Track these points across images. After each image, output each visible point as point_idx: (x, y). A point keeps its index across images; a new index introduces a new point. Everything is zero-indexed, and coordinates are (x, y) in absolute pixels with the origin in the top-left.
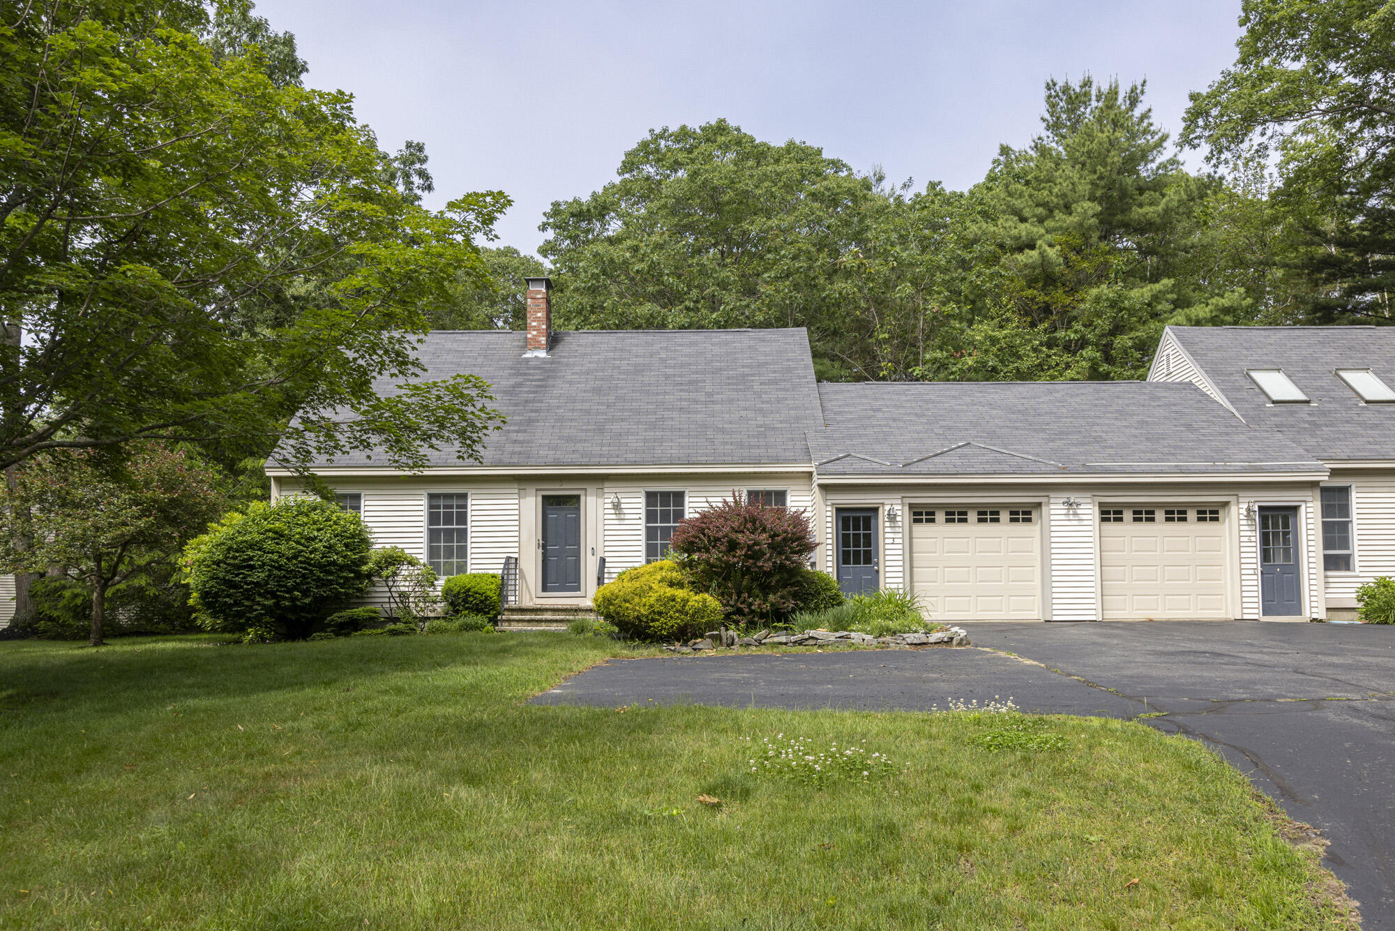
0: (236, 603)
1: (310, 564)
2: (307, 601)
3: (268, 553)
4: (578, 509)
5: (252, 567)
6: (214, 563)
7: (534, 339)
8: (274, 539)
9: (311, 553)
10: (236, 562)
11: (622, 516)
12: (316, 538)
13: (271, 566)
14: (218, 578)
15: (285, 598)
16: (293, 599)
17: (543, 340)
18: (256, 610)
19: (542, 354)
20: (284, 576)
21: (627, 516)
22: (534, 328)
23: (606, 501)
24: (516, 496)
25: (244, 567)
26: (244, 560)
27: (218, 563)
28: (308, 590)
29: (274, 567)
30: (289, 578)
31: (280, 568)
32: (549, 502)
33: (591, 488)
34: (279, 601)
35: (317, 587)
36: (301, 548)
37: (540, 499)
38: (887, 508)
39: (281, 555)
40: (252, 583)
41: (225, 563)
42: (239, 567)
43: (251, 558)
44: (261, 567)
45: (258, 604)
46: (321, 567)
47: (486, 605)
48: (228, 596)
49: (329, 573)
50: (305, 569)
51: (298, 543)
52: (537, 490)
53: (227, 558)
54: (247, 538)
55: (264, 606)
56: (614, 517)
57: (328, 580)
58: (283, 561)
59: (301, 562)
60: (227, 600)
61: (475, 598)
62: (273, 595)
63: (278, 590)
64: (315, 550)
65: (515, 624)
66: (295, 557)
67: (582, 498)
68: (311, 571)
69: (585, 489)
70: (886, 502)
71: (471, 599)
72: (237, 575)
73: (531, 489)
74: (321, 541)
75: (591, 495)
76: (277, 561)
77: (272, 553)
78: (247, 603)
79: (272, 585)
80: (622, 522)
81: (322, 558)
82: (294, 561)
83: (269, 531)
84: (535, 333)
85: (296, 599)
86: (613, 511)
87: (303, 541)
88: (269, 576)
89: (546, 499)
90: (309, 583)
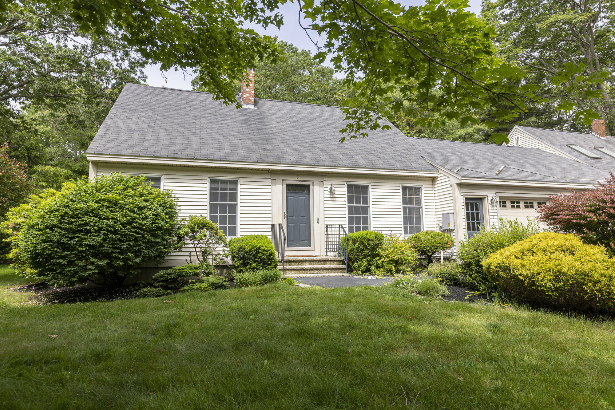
0: (71, 263)
1: (141, 229)
2: (138, 260)
3: (104, 219)
4: (309, 194)
5: (88, 232)
6: (47, 227)
7: (247, 98)
8: (109, 207)
9: (143, 219)
10: (72, 226)
11: (334, 199)
12: (145, 207)
13: (108, 230)
14: (51, 241)
15: (117, 258)
16: (125, 260)
17: (253, 99)
18: (91, 270)
19: (252, 107)
20: (119, 240)
21: (337, 199)
22: (248, 92)
23: (325, 189)
24: (270, 184)
25: (81, 231)
26: (80, 225)
27: (51, 228)
28: (139, 251)
29: (110, 231)
30: (123, 241)
31: (115, 232)
32: (291, 188)
33: (316, 180)
34: (112, 261)
35: (147, 248)
36: (135, 215)
37: (285, 186)
38: (490, 198)
39: (116, 221)
40: (87, 245)
41: (60, 228)
42: (75, 231)
43: (87, 224)
44: (96, 231)
45: (92, 263)
46: (152, 232)
47: (269, 259)
48: (63, 257)
49: (156, 236)
50: (138, 233)
51: (131, 211)
52: (283, 180)
53: (60, 223)
54: (82, 205)
55: (97, 267)
56: (330, 199)
57: (155, 242)
58: (119, 227)
59: (134, 227)
60: (61, 261)
61: (263, 254)
62: (107, 256)
63: (112, 252)
64: (146, 217)
65: (289, 272)
66: (130, 223)
67: (311, 187)
68: (143, 235)
69: (313, 181)
70: (489, 195)
71: (260, 255)
72: (71, 239)
73: (280, 179)
74: (150, 210)
75: (316, 185)
76: (113, 227)
77: (108, 219)
78: (80, 264)
79: (107, 248)
80: (334, 203)
81: (152, 224)
82: (129, 227)
83: (104, 200)
84: (248, 95)
85: (128, 259)
86: (329, 196)
87: (136, 210)
88: (104, 240)
89: (288, 186)
90: (140, 245)
